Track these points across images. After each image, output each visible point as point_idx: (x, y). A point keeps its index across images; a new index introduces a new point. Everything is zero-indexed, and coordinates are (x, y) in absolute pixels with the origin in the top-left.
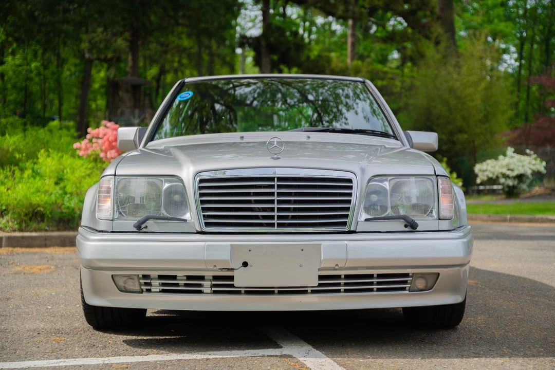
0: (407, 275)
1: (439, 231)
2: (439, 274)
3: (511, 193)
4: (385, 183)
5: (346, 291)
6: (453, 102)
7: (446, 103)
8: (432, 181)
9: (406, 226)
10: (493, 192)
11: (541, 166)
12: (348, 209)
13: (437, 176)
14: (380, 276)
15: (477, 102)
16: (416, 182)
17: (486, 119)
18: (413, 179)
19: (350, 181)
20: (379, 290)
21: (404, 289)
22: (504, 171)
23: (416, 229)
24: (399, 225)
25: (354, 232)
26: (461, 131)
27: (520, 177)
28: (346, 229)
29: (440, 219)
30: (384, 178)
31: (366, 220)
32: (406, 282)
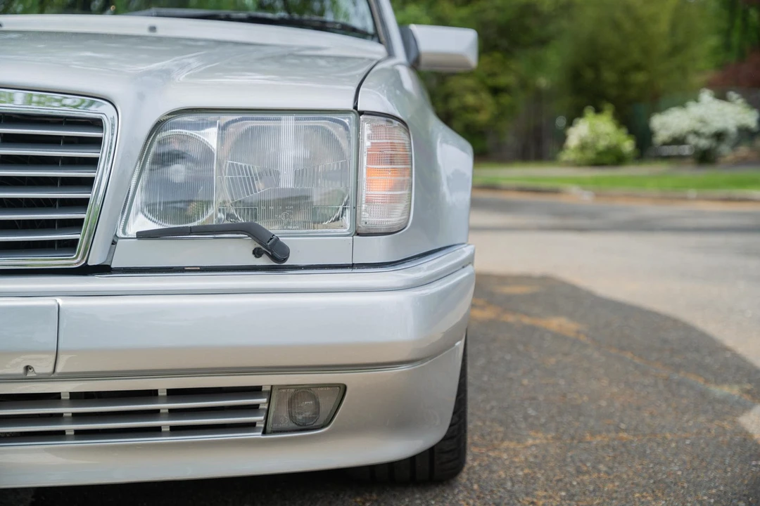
0: (255, 391)
1: (352, 266)
2: (344, 389)
3: (705, 158)
4: (207, 130)
5: (80, 434)
6: (628, 26)
7: (616, 26)
8: (346, 128)
9: (257, 253)
10: (680, 158)
11: (748, 118)
12: (83, 203)
13: (361, 113)
14: (174, 394)
15: (663, 26)
16: (297, 129)
17: (676, 50)
18: (288, 122)
19: (97, 124)
20: (175, 430)
21: (251, 426)
22: (697, 126)
23: (285, 260)
24: (240, 250)
25: (104, 269)
26: (638, 67)
27: (719, 136)
28: (74, 261)
29: (358, 234)
30: (211, 117)
31: (142, 235)
32: (254, 408)
